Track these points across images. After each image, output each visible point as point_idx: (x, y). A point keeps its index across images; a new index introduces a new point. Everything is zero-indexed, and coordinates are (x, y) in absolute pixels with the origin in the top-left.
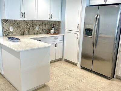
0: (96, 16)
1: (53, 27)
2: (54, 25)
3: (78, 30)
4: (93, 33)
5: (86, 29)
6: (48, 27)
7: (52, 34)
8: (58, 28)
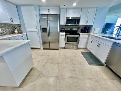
0: (47, 22)
1: (15, 29)
2: (16, 28)
3: (37, 29)
4: (47, 30)
5: (42, 28)
6: (11, 29)
7: (17, 34)
8: (20, 29)
